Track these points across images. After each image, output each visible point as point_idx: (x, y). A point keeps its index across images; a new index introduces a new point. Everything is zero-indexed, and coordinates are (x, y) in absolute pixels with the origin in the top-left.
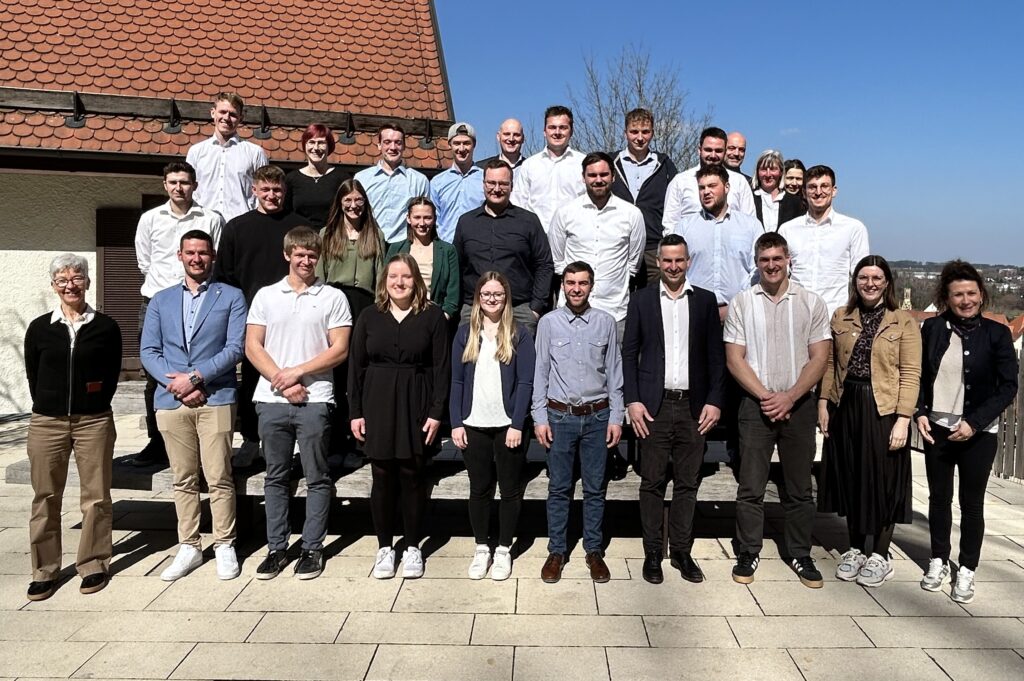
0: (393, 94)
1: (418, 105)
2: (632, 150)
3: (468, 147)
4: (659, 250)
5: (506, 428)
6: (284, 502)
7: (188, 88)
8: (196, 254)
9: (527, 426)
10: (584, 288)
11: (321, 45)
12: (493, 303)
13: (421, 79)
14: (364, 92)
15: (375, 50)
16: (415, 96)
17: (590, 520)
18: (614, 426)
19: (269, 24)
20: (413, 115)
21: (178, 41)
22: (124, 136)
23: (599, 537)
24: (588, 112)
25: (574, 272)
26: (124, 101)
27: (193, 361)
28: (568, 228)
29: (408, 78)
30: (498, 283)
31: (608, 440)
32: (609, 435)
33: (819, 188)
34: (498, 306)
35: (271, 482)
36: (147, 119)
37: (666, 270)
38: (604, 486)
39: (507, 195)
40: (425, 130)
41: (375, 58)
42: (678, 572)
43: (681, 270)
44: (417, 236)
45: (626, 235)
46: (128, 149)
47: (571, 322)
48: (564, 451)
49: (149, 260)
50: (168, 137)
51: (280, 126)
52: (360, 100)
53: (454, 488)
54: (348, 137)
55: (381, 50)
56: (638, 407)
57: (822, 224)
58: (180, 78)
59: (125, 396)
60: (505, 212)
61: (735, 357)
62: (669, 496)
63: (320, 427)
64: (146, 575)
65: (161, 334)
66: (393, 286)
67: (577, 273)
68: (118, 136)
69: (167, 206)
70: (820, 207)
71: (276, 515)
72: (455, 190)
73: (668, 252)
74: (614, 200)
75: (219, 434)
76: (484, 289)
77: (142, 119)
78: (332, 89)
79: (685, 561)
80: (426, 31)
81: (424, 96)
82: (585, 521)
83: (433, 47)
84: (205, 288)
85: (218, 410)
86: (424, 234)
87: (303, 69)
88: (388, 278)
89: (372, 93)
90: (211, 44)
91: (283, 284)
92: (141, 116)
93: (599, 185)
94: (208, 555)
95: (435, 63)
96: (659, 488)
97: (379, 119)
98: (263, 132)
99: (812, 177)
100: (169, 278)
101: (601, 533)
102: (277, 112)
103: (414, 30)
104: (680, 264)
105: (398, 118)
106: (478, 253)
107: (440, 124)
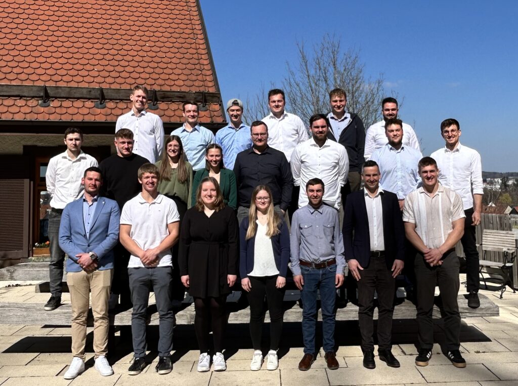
0: (180, 77)
1: (196, 83)
2: (334, 113)
3: (239, 113)
4: (362, 170)
5: (276, 276)
6: (143, 328)
7: (53, 78)
8: (94, 180)
9: (288, 274)
10: (319, 194)
11: (134, 48)
12: (264, 203)
13: (198, 67)
14: (162, 76)
15: (167, 50)
16: (194, 78)
17: (327, 332)
18: (340, 275)
19: (101, 36)
20: (194, 90)
21: (45, 49)
22: (14, 109)
23: (332, 342)
24: (300, 79)
25: (313, 185)
26: (15, 88)
27: (91, 243)
28: (302, 158)
29: (189, 66)
30: (265, 191)
31: (336, 283)
32: (337, 280)
33: (450, 132)
34: (266, 205)
35: (136, 316)
36: (28, 99)
37: (367, 181)
38: (335, 312)
39: (266, 140)
40: (202, 99)
41: (169, 55)
42: (385, 363)
43: (376, 181)
44: (212, 167)
45: (337, 161)
46: (18, 117)
47: (312, 213)
48: (311, 290)
49: (54, 185)
50: (42, 109)
51: (111, 100)
52: (160, 82)
53: (240, 317)
54: (154, 105)
55: (172, 50)
56: (354, 263)
57: (454, 152)
58: (48, 72)
59: (35, 269)
60: (266, 151)
61: (409, 229)
62: (376, 316)
63: (168, 280)
64: (57, 375)
65: (70, 229)
66: (205, 196)
67: (315, 185)
68: (11, 109)
69: (66, 154)
70: (452, 143)
71: (139, 335)
72: (231, 139)
73: (367, 170)
74: (329, 142)
75: (104, 287)
76: (258, 195)
77: (25, 98)
78: (142, 75)
79: (389, 356)
80: (199, 36)
81: (200, 77)
82: (324, 333)
83: (204, 46)
84: (96, 200)
85: (104, 273)
86: (216, 165)
87: (123, 63)
88: (202, 192)
89: (167, 77)
90: (66, 50)
91: (139, 198)
92: (25, 97)
93: (321, 132)
94: (90, 364)
95: (206, 57)
96: (369, 310)
97: (174, 93)
98: (101, 104)
99: (446, 126)
100: (68, 196)
101: (333, 341)
102: (109, 91)
103: (191, 36)
104: (375, 177)
105: (185, 92)
106: (250, 176)
107: (211, 95)
